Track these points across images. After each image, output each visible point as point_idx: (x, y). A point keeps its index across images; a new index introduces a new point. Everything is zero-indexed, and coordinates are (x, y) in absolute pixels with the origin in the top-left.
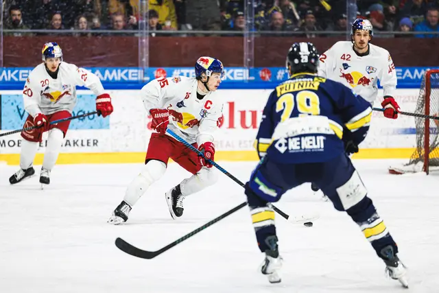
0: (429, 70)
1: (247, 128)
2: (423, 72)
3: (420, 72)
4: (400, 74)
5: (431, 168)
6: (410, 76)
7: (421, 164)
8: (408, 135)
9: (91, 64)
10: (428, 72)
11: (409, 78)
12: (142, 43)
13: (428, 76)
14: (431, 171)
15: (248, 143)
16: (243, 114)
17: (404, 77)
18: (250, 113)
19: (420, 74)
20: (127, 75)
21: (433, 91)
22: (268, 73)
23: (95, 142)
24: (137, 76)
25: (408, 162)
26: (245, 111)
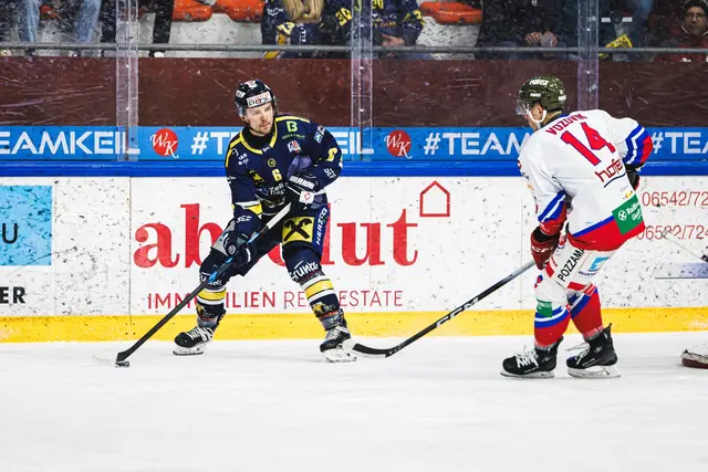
1: (358, 262)
9: (10, 118)
12: (124, 71)
15: (360, 297)
16: (349, 231)
18: (365, 229)
20: (89, 142)
22: (405, 138)
23: (19, 292)
24: (113, 147)
26: (354, 224)
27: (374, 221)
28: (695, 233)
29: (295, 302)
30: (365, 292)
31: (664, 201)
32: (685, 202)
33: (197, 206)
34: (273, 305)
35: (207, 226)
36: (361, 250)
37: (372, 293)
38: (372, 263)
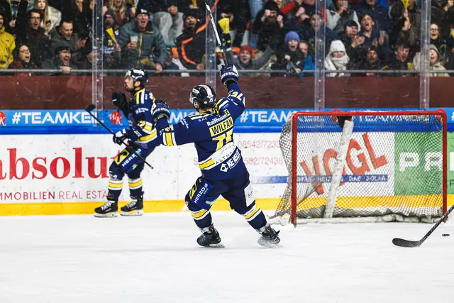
0: (295, 112)
1: (96, 177)
2: (290, 114)
3: (286, 114)
4: (266, 117)
5: (298, 221)
6: (276, 118)
7: (287, 216)
8: (274, 184)
10: (295, 114)
11: (275, 121)
13: (295, 118)
14: (299, 224)
15: (97, 194)
16: (91, 161)
17: (269, 120)
18: (99, 160)
19: (287, 116)
21: (299, 135)
22: (119, 115)
25: (273, 215)
26: (93, 158)
27: (103, 156)
28: (264, 161)
29: (65, 196)
30: (99, 192)
31: (248, 146)
32: (259, 146)
33: (15, 149)
34: (54, 198)
35: (21, 159)
36: (97, 170)
37: (103, 192)
38: (103, 177)
